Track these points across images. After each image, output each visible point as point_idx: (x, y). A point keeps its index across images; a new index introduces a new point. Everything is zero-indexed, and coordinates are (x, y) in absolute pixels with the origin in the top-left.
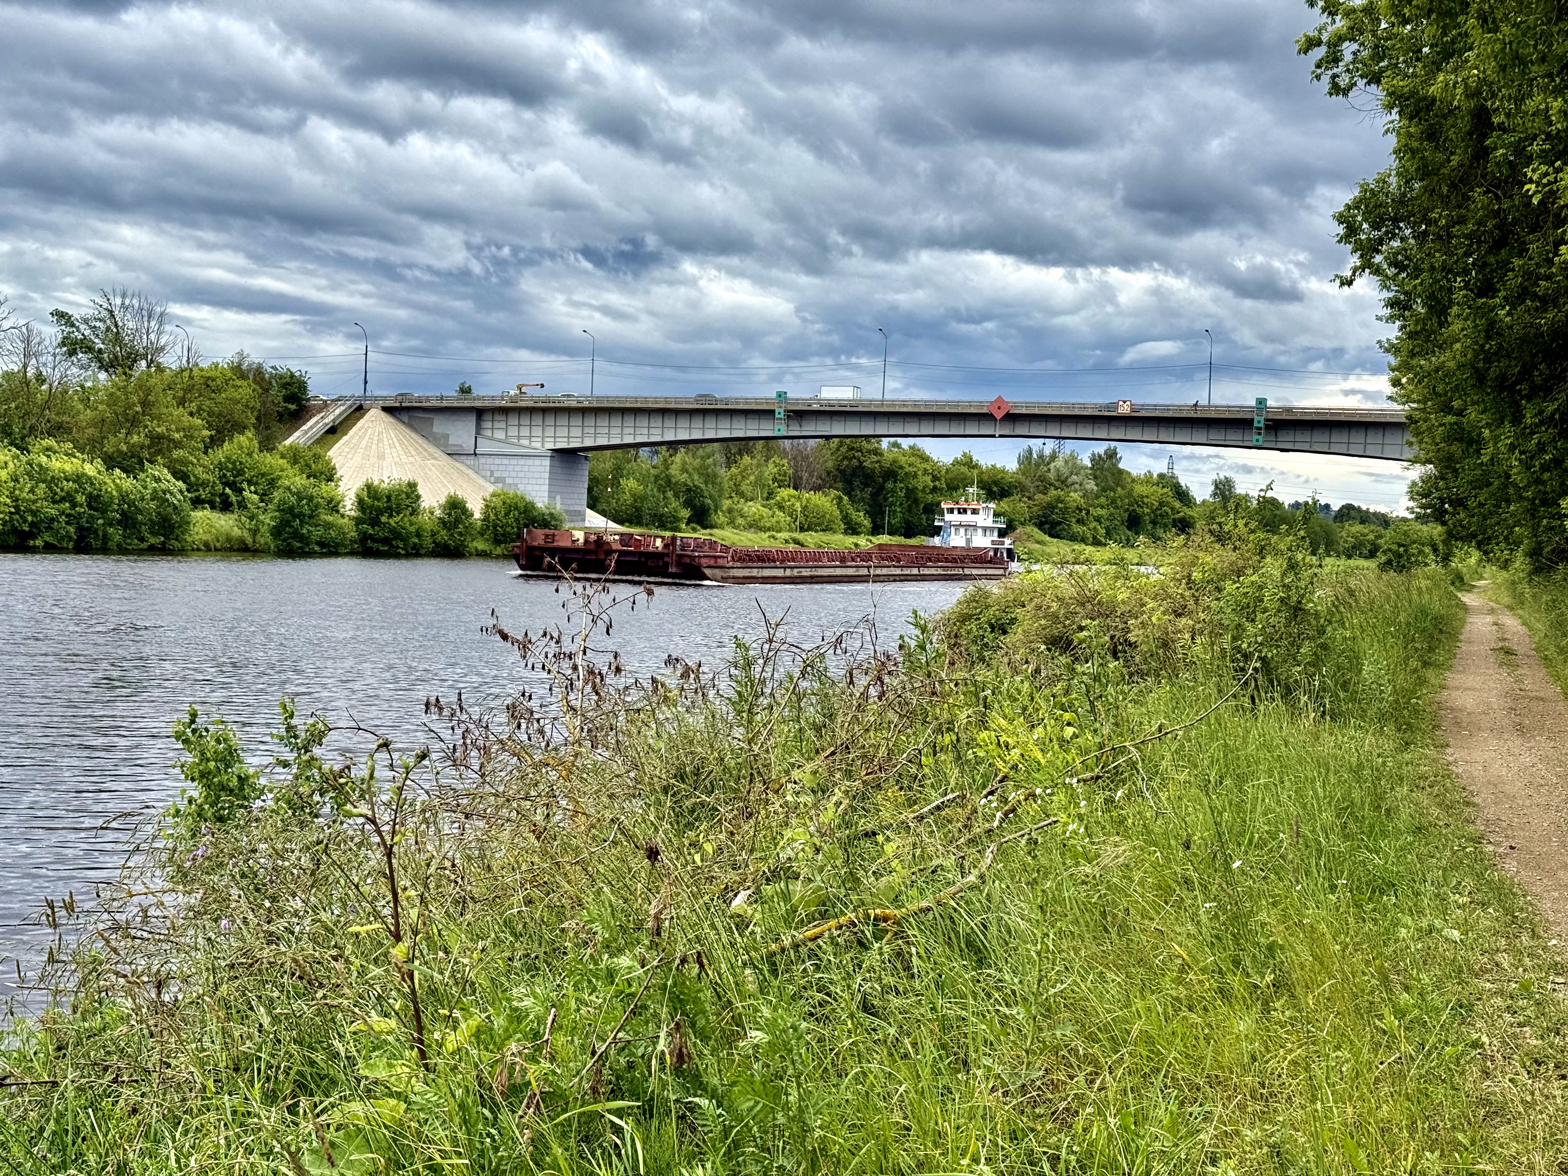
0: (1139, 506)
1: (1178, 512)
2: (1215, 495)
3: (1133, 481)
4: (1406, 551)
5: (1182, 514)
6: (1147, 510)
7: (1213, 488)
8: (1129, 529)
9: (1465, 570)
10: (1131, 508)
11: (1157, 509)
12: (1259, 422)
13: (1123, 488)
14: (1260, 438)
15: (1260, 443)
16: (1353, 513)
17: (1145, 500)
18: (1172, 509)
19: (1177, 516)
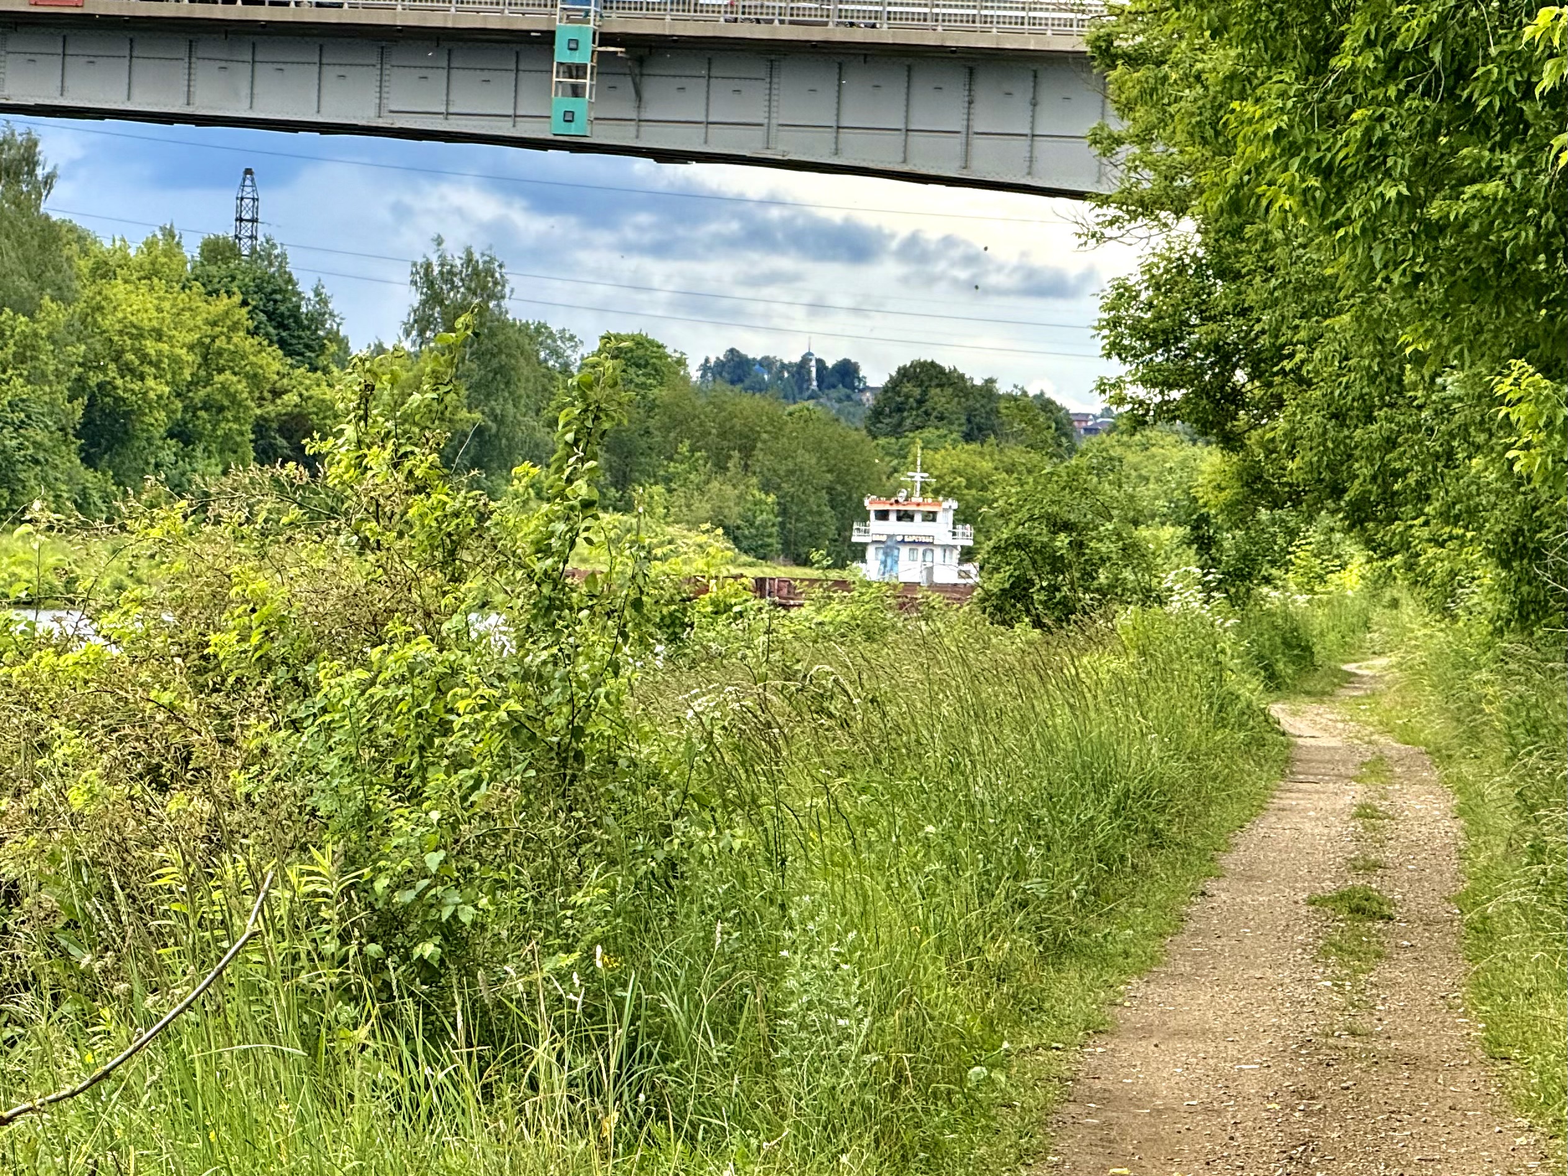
0: (126, 370)
1: (277, 393)
2: (422, 323)
3: (103, 271)
4: (1078, 546)
5: (292, 398)
6: (158, 388)
7: (415, 298)
8: (89, 461)
9: (1320, 618)
10: (94, 379)
11: (193, 384)
12: (574, 45)
13: (62, 296)
14: (581, 106)
15: (576, 130)
16: (939, 398)
17: (151, 346)
18: (255, 379)
19: (270, 409)
